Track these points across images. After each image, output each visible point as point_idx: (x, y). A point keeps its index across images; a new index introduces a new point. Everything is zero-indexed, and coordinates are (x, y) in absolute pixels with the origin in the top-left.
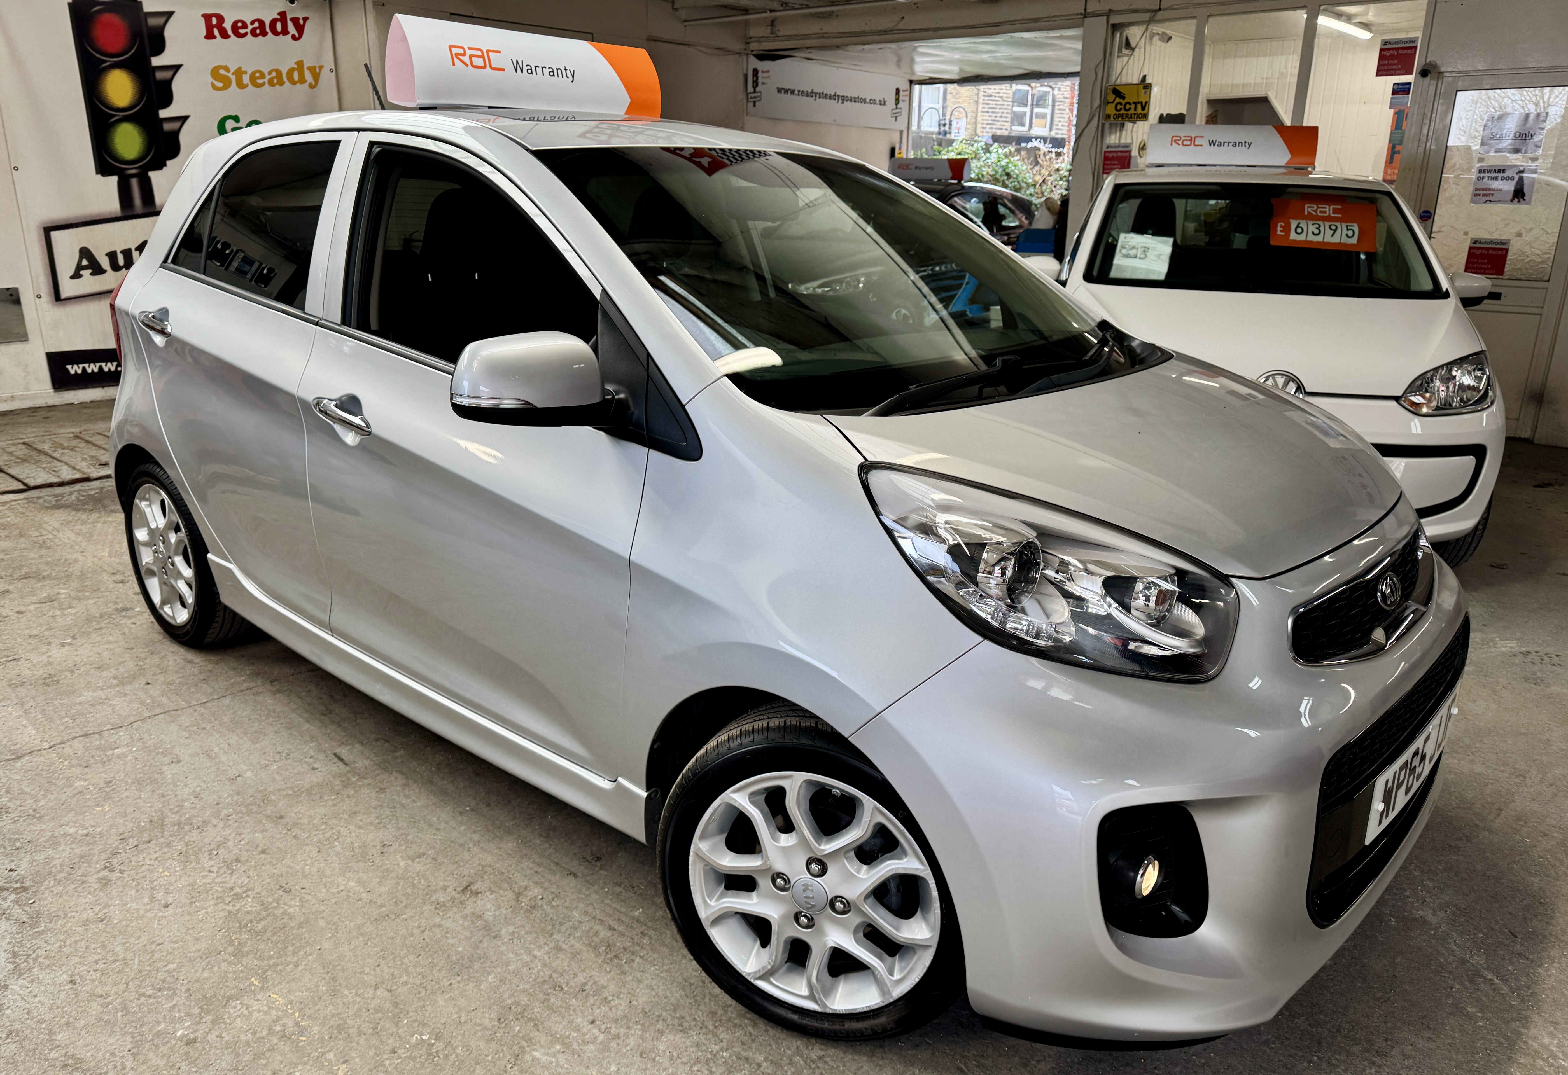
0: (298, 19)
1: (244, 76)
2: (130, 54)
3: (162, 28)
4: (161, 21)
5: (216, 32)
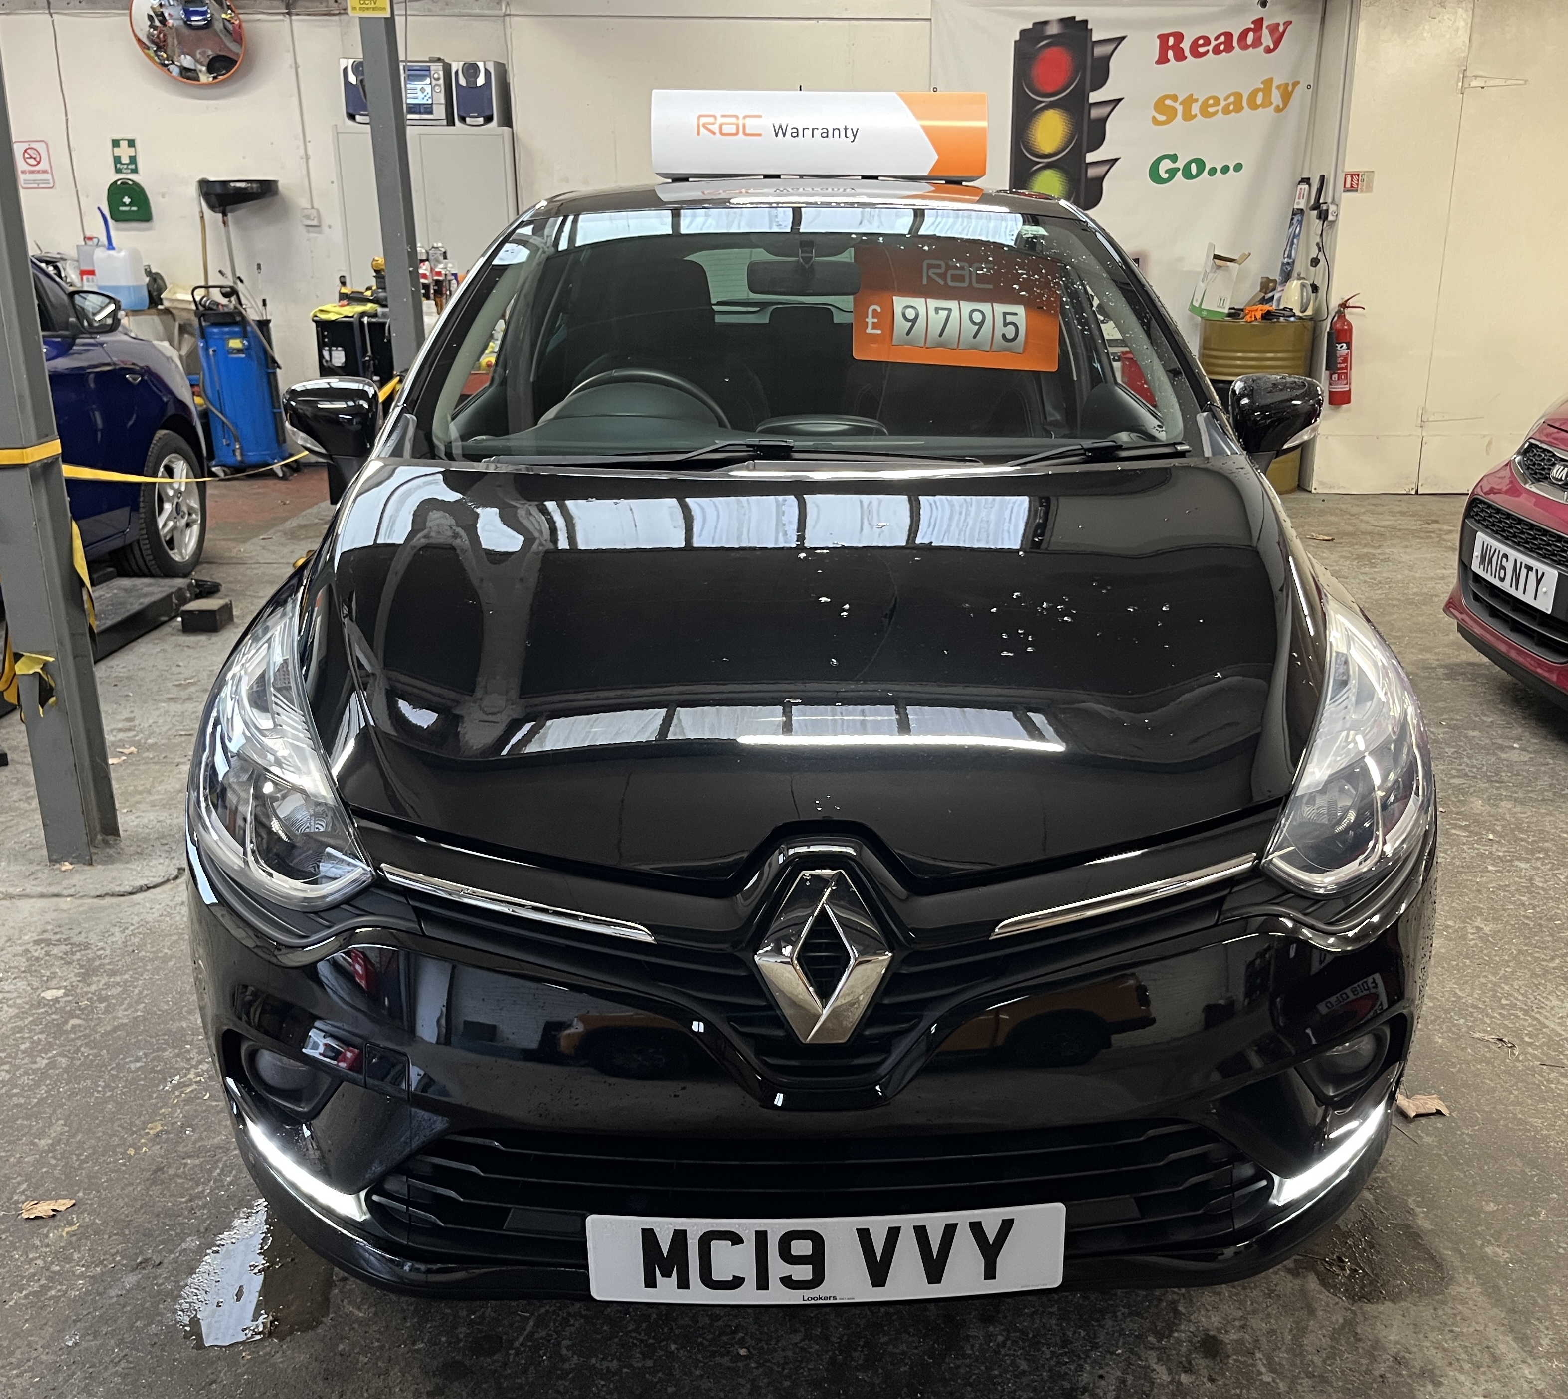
0: (1278, 25)
1: (1194, 105)
3: (1109, 57)
4: (1109, 49)
5: (1170, 54)
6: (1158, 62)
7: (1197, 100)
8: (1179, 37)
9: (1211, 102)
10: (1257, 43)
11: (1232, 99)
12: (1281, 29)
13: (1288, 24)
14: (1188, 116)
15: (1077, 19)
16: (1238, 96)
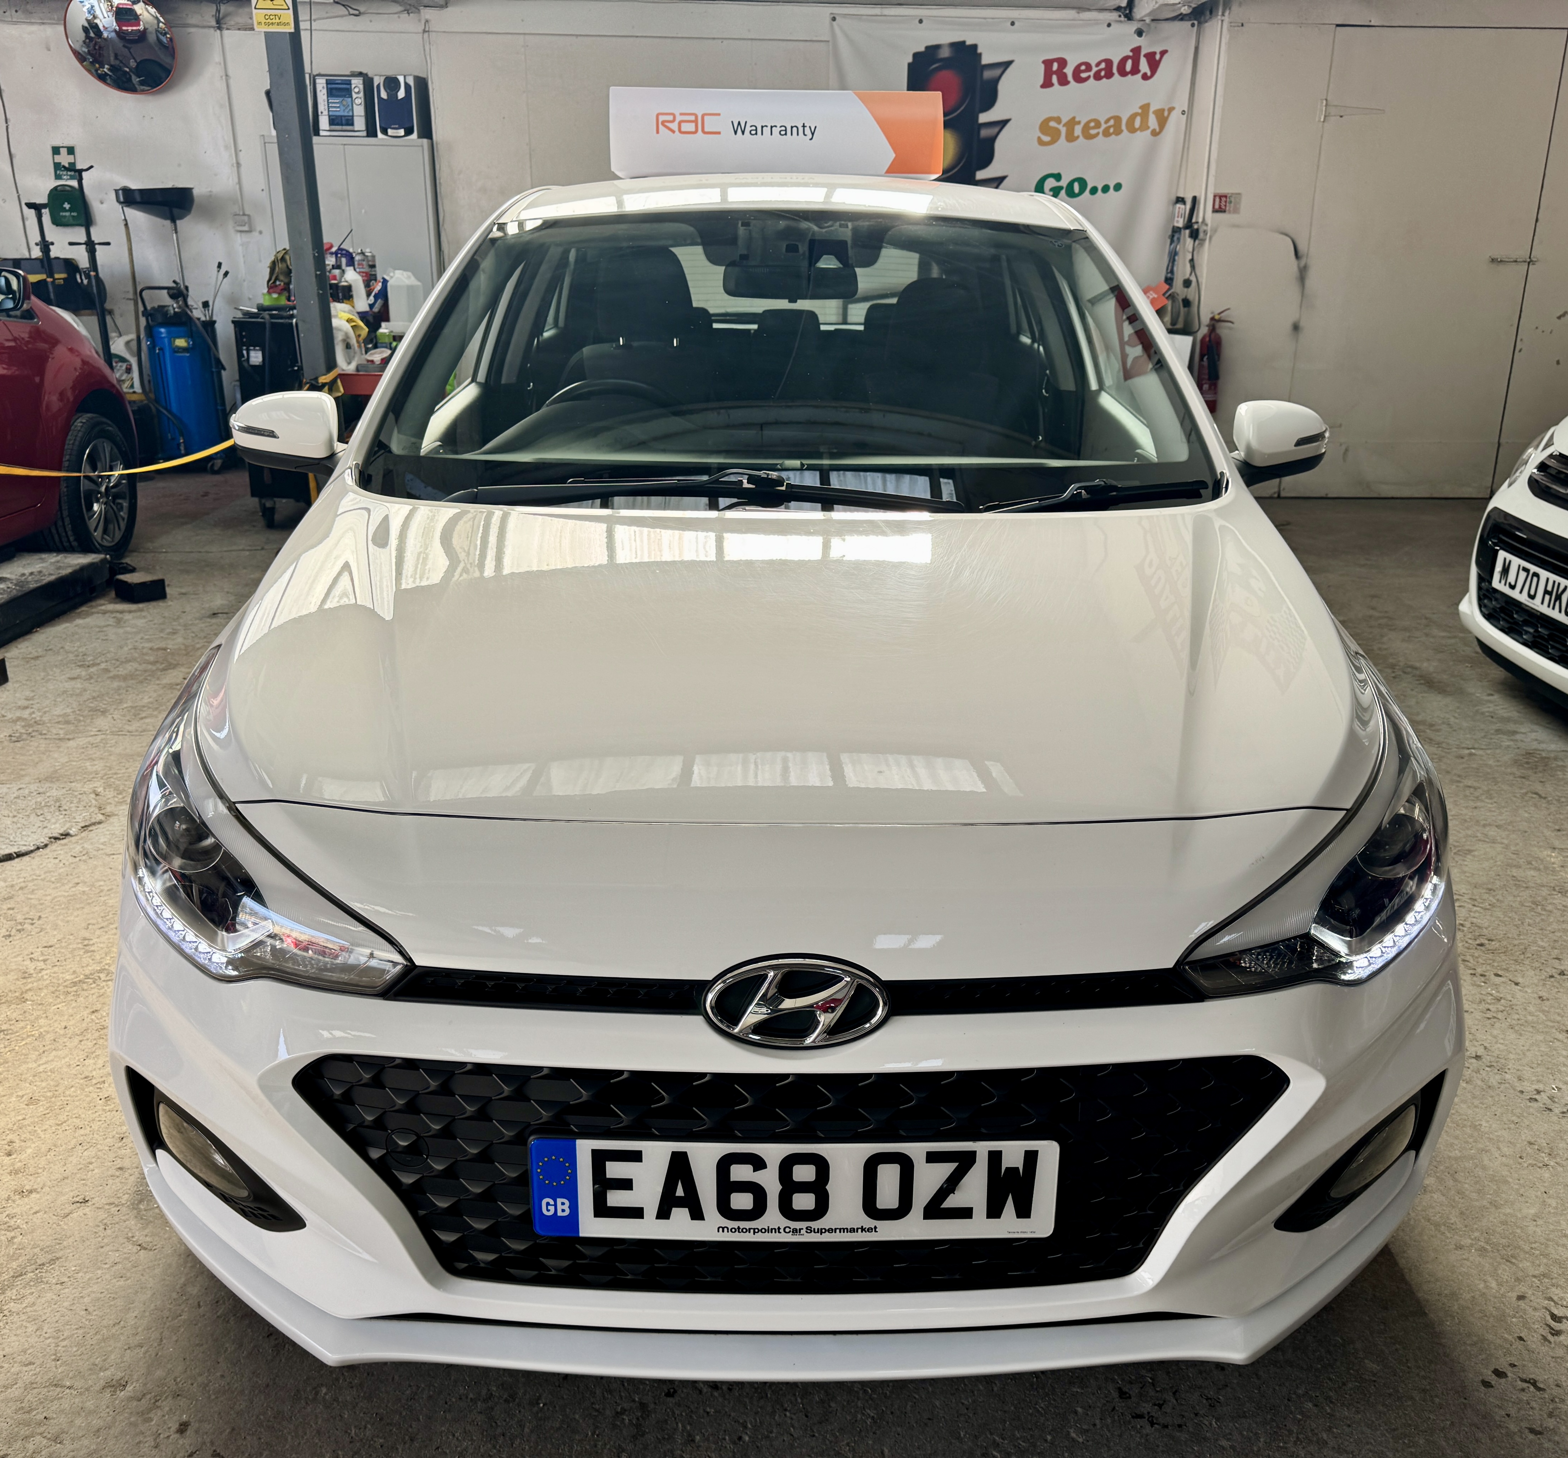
0: (1155, 53)
1: (1076, 127)
3: (997, 80)
4: (997, 72)
5: (1055, 79)
6: (1043, 86)
7: (1079, 123)
8: (1063, 62)
9: (1092, 124)
10: (1135, 70)
11: (1112, 122)
12: (1158, 57)
13: (1163, 53)
14: (1071, 138)
16: (1118, 119)
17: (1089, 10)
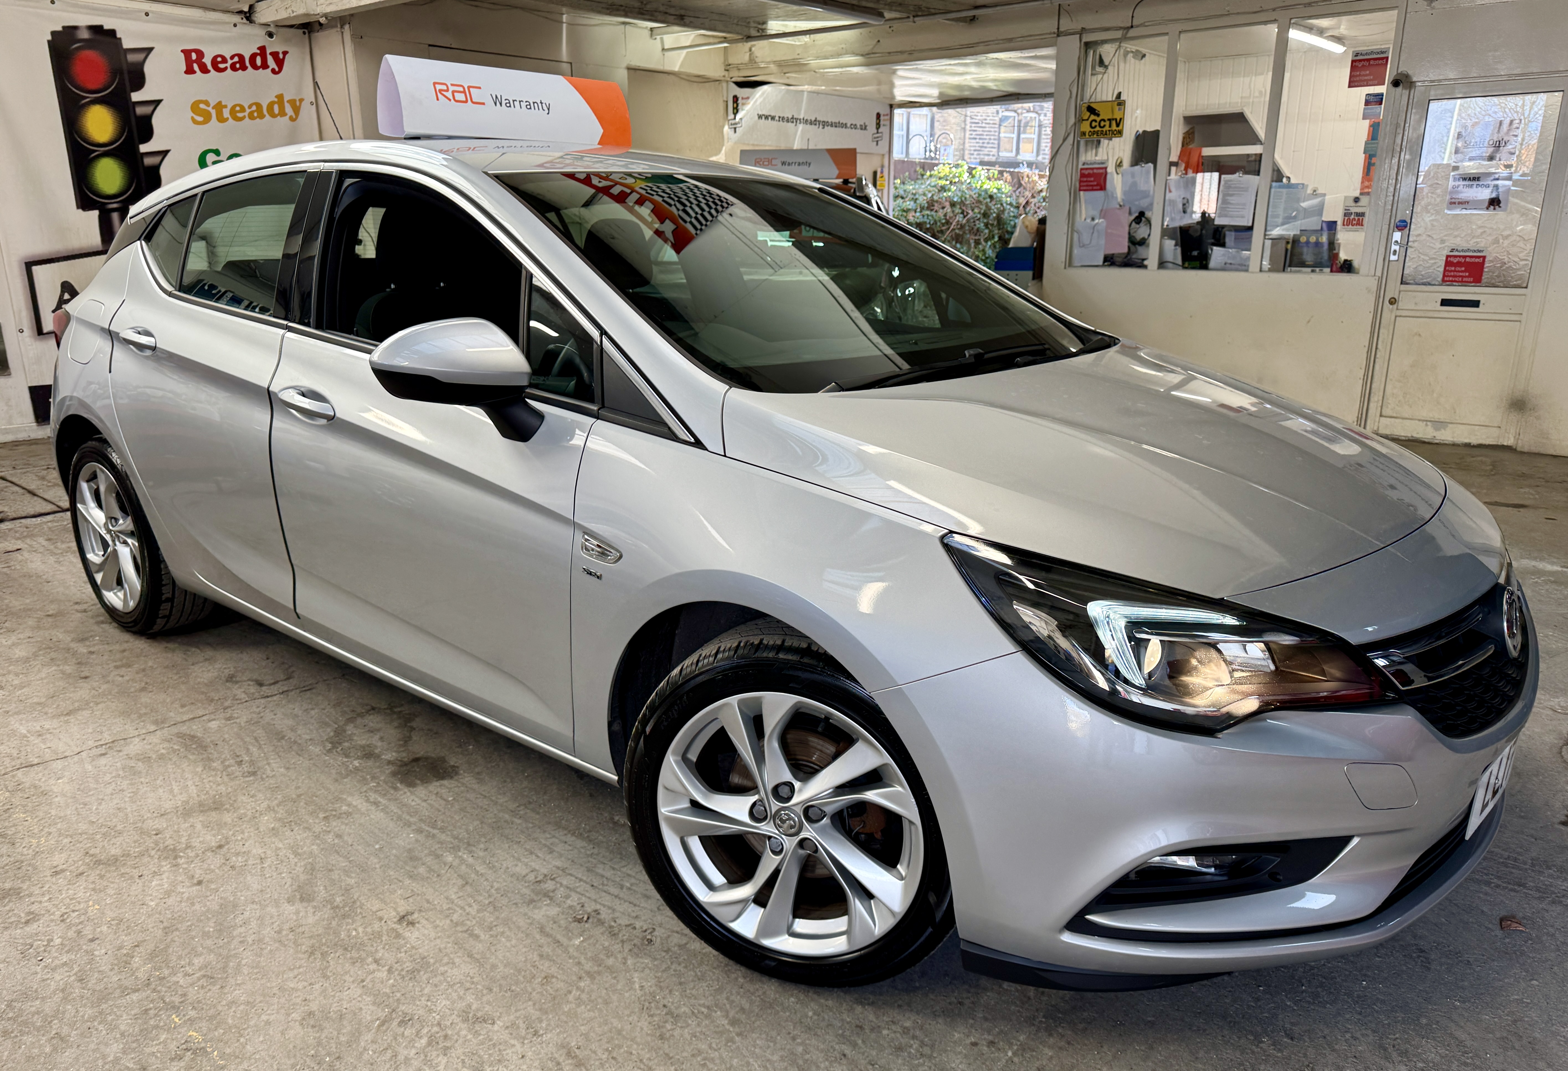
0: (278, 53)
1: (224, 110)
2: (110, 90)
3: (142, 64)
4: (140, 57)
5: (196, 67)
6: (187, 72)
7: (226, 106)
8: (200, 54)
9: (238, 108)
10: (265, 66)
11: (254, 108)
12: (281, 56)
13: (285, 53)
14: (221, 119)
15: (106, 27)
16: (258, 105)
17: (214, 10)
